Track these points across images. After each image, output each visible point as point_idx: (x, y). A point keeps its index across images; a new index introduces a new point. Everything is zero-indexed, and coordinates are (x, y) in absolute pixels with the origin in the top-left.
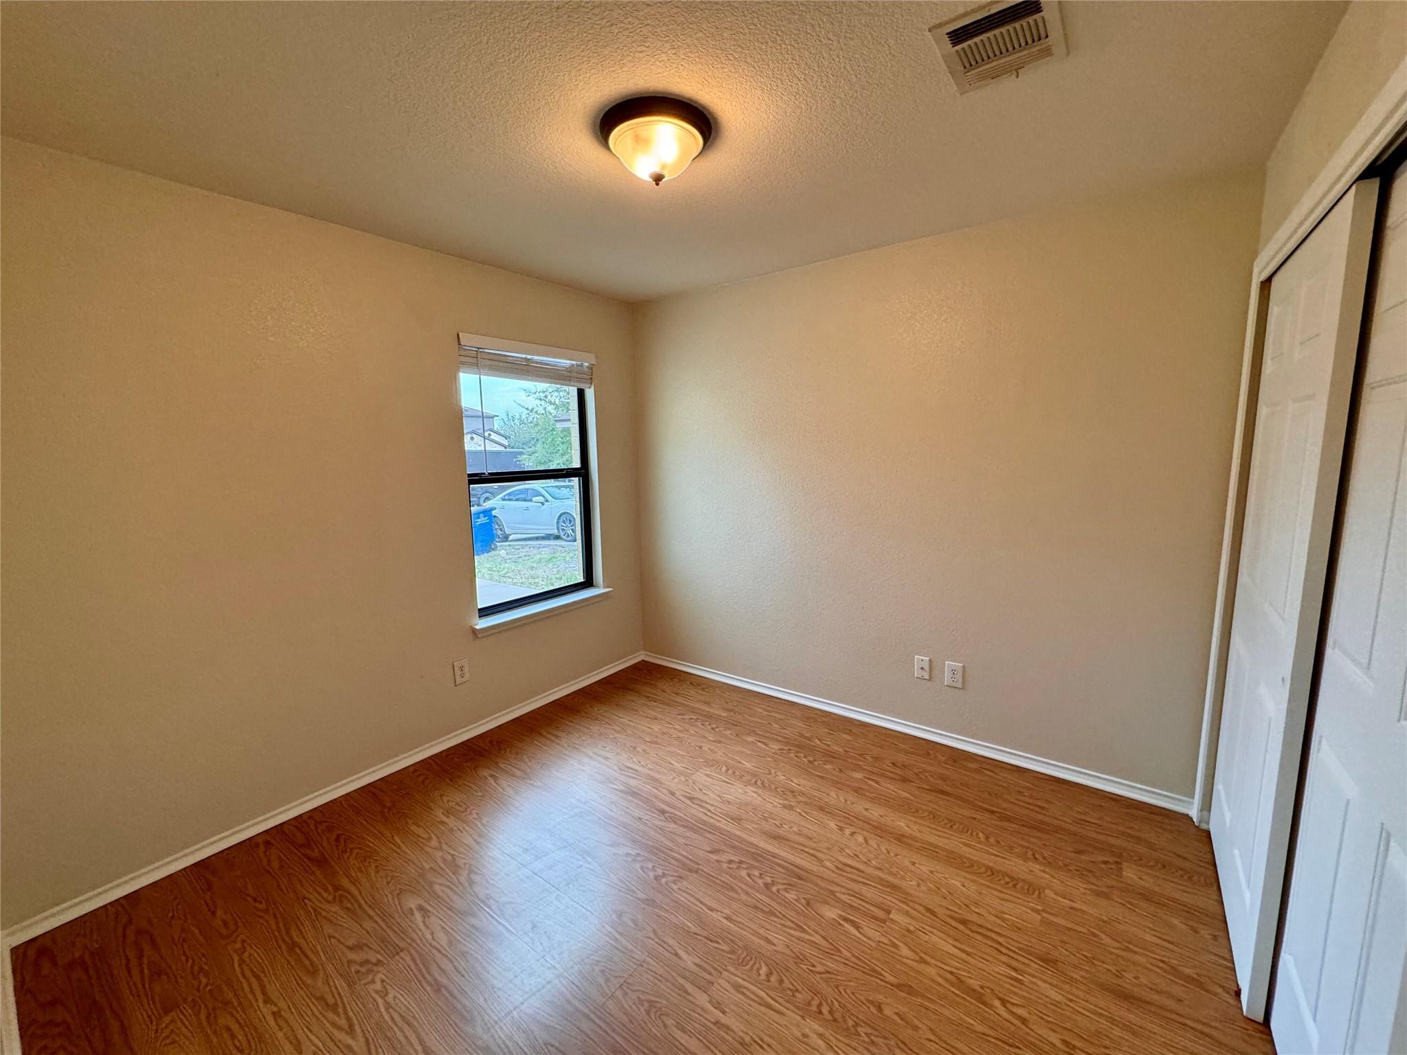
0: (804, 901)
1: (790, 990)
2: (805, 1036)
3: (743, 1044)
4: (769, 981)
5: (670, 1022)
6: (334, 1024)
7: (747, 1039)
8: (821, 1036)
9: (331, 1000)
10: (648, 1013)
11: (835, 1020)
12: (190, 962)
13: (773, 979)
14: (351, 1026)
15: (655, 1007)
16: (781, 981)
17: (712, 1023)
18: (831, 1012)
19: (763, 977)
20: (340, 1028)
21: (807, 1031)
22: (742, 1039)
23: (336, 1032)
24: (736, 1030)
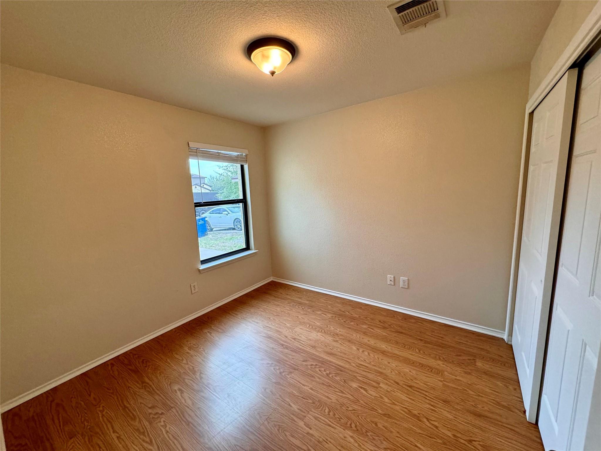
0: (343, 381)
1: (338, 418)
2: (345, 437)
3: (319, 442)
4: (329, 415)
5: (288, 434)
6: (143, 441)
7: (321, 439)
8: (352, 437)
9: (142, 430)
10: (278, 430)
11: (357, 430)
12: (80, 416)
13: (331, 414)
14: (151, 441)
15: (281, 428)
16: (334, 415)
17: (305, 433)
18: (356, 427)
19: (327, 413)
20: (147, 442)
21: (346, 435)
22: (319, 439)
23: (144, 444)
24: (316, 436)
